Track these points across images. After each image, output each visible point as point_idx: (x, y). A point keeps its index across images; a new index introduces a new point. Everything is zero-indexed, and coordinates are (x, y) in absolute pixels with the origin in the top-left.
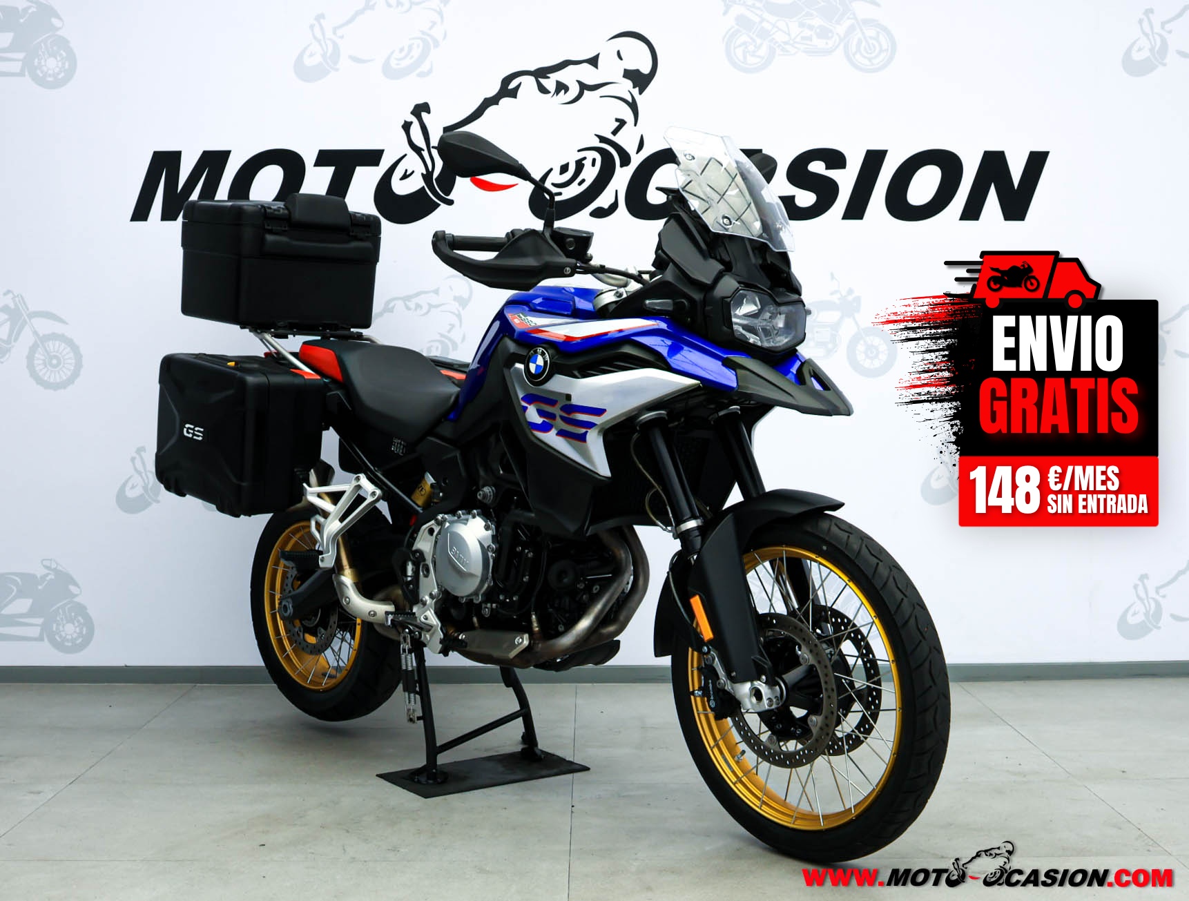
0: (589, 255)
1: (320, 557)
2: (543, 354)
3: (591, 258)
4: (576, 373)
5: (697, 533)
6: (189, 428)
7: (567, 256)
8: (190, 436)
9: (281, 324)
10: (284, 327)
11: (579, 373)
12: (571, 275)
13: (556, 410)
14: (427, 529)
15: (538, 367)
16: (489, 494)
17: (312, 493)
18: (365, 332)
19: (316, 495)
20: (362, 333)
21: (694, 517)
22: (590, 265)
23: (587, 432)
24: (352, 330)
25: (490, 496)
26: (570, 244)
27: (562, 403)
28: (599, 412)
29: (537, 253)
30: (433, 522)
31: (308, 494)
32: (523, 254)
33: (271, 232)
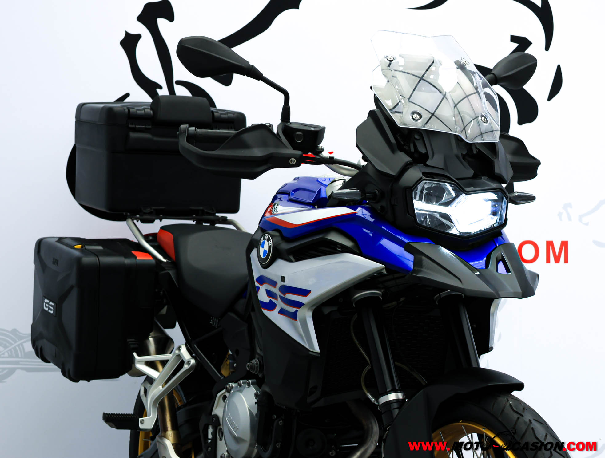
0: (320, 147)
1: (140, 419)
2: (268, 240)
3: (322, 150)
4: (292, 258)
5: (395, 405)
6: (46, 303)
7: (295, 148)
8: (47, 309)
9: (148, 210)
10: (150, 214)
11: (294, 257)
12: (297, 165)
13: (276, 290)
14: (222, 396)
15: (265, 251)
16: (256, 366)
17: (140, 362)
18: (230, 216)
19: (144, 363)
20: (226, 217)
21: (395, 391)
22: (320, 156)
23: (297, 311)
24: (217, 214)
25: (257, 367)
26: (299, 137)
27: (280, 284)
28: (305, 293)
29: (264, 144)
30: (224, 391)
31: (136, 362)
32: (246, 146)
33: (135, 130)
